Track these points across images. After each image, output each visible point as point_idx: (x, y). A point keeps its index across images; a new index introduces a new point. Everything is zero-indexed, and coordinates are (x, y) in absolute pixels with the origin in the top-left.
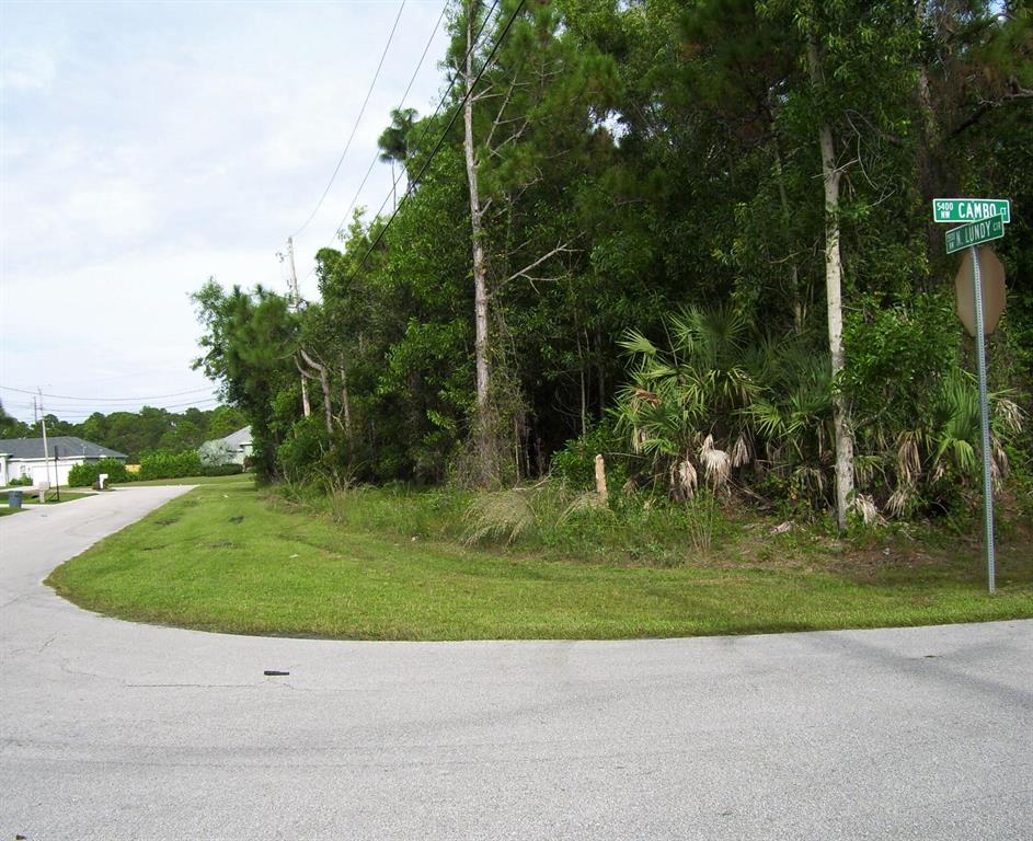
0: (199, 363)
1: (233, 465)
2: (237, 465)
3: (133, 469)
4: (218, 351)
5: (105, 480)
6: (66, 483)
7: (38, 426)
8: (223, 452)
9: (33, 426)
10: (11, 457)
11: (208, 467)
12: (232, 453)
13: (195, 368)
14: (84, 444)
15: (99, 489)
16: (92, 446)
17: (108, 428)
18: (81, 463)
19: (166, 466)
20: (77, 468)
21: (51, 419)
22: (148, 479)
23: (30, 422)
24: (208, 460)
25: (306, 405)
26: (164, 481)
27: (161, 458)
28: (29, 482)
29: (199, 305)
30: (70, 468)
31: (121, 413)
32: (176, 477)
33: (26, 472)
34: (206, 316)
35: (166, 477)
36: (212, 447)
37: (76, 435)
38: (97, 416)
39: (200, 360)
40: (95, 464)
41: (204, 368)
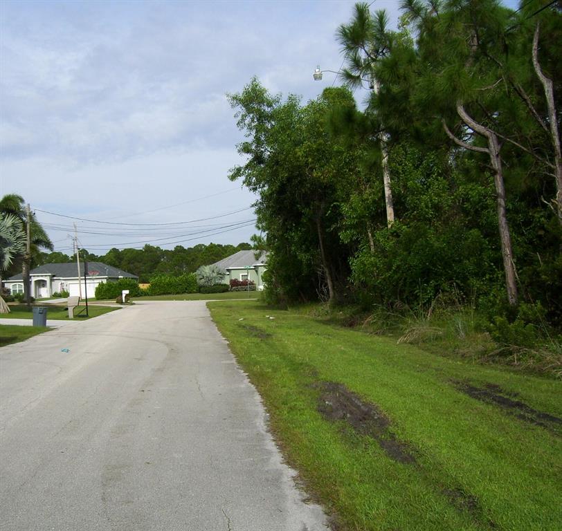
0: (237, 173)
1: (222, 285)
2: (225, 285)
3: (144, 287)
4: (258, 159)
5: (127, 295)
6: (93, 296)
7: (75, 257)
8: (215, 275)
9: (72, 257)
10: (54, 276)
11: (204, 287)
12: (222, 275)
13: (233, 178)
14: (107, 267)
15: (121, 303)
16: (113, 269)
17: (122, 259)
18: (105, 281)
19: (170, 284)
20: (101, 285)
21: (83, 253)
22: (155, 294)
23: (70, 254)
24: (203, 280)
25: (390, 211)
26: (169, 296)
27: (166, 279)
28: (66, 295)
29: (241, 110)
30: (97, 285)
31: (130, 249)
32: (178, 293)
33: (65, 287)
34: (248, 120)
35: (169, 293)
36: (206, 270)
37: (101, 261)
38: (115, 250)
39: (239, 170)
40: (115, 282)
41: (243, 178)
